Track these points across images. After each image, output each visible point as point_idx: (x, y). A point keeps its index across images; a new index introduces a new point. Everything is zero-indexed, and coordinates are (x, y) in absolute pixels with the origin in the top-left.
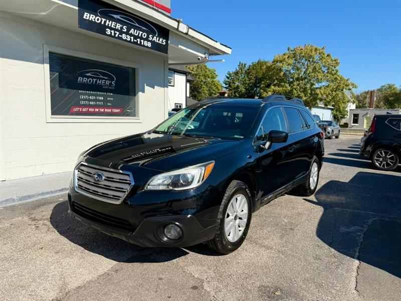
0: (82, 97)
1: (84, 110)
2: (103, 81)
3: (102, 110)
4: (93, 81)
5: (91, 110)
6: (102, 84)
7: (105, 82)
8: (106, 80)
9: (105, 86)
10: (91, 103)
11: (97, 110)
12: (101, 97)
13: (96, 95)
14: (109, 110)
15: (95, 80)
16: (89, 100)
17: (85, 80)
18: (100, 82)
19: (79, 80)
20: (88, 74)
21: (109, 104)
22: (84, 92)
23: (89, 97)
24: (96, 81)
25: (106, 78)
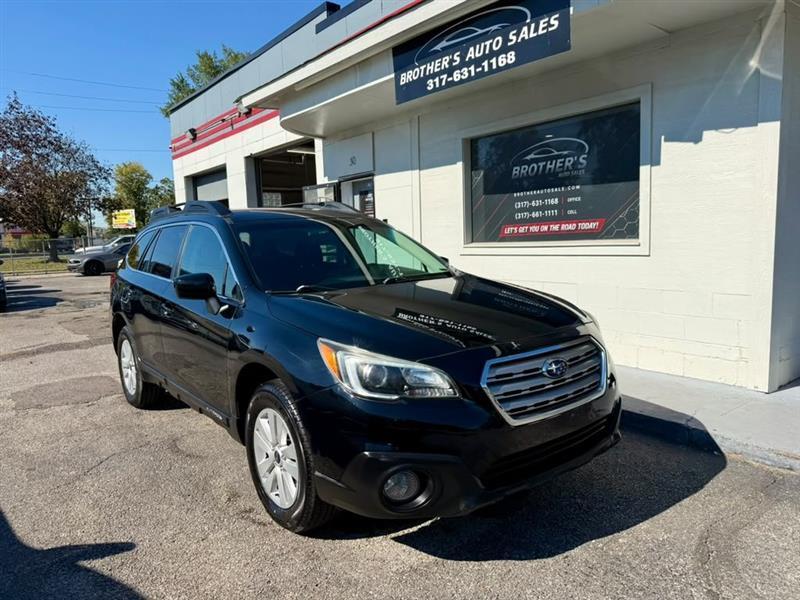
0: (519, 205)
1: (522, 230)
2: (559, 161)
3: (555, 228)
4: (539, 167)
5: (534, 229)
6: (557, 170)
7: (564, 162)
8: (566, 156)
9: (563, 172)
10: (534, 215)
11: (545, 228)
12: (554, 198)
13: (543, 197)
14: (571, 227)
15: (541, 164)
16: (531, 209)
17: (524, 170)
18: (553, 166)
19: (514, 172)
20: (528, 158)
21: (571, 212)
22: (522, 194)
23: (530, 202)
24: (545, 166)
25: (565, 153)
